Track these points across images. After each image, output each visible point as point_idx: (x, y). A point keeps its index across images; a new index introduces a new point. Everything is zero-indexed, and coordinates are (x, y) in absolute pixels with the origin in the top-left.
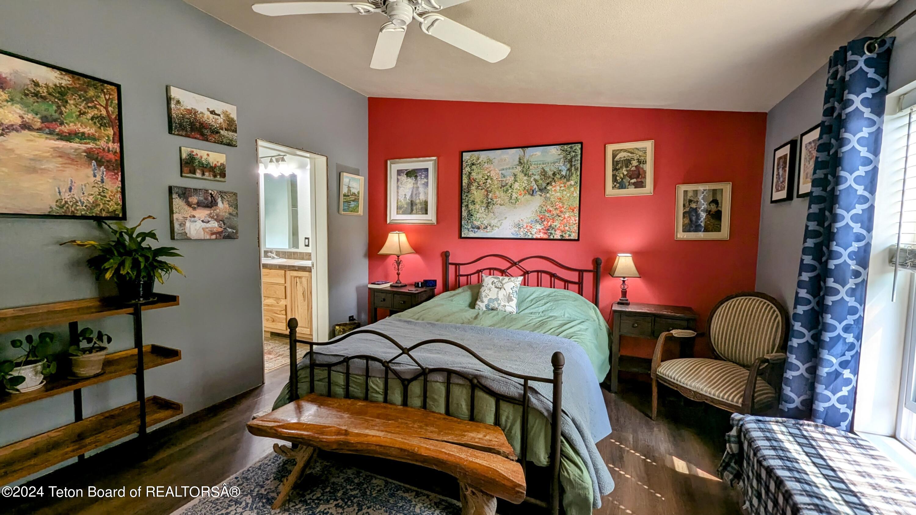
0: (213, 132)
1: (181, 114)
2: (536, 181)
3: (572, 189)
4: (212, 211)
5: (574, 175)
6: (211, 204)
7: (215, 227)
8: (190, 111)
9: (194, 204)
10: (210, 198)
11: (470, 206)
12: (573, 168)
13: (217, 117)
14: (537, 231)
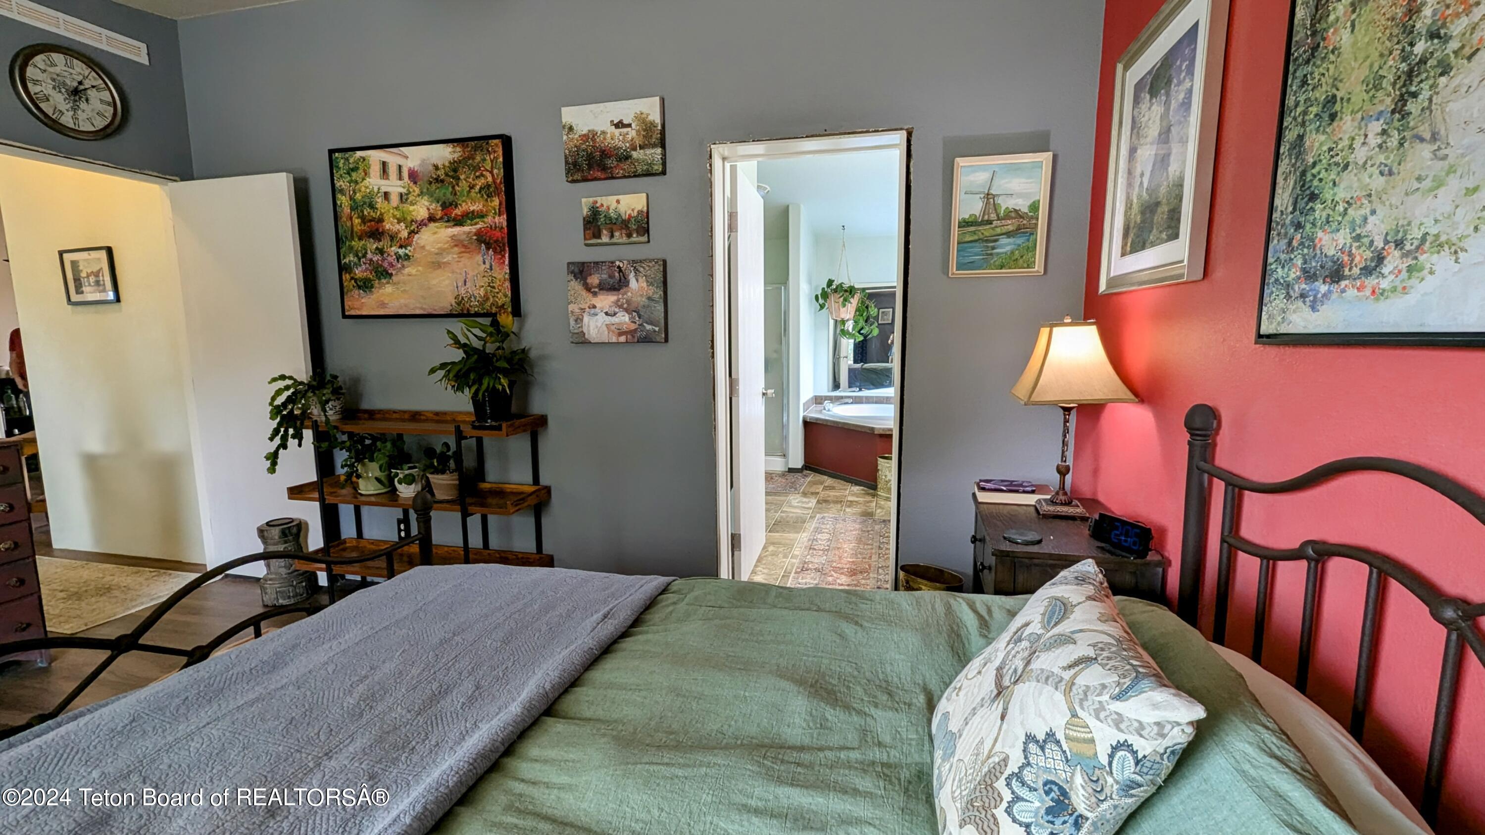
0: (620, 160)
1: (576, 146)
4: (620, 296)
6: (618, 284)
7: (625, 323)
8: (585, 137)
9: (595, 287)
10: (617, 275)
11: (1311, 138)
13: (625, 130)
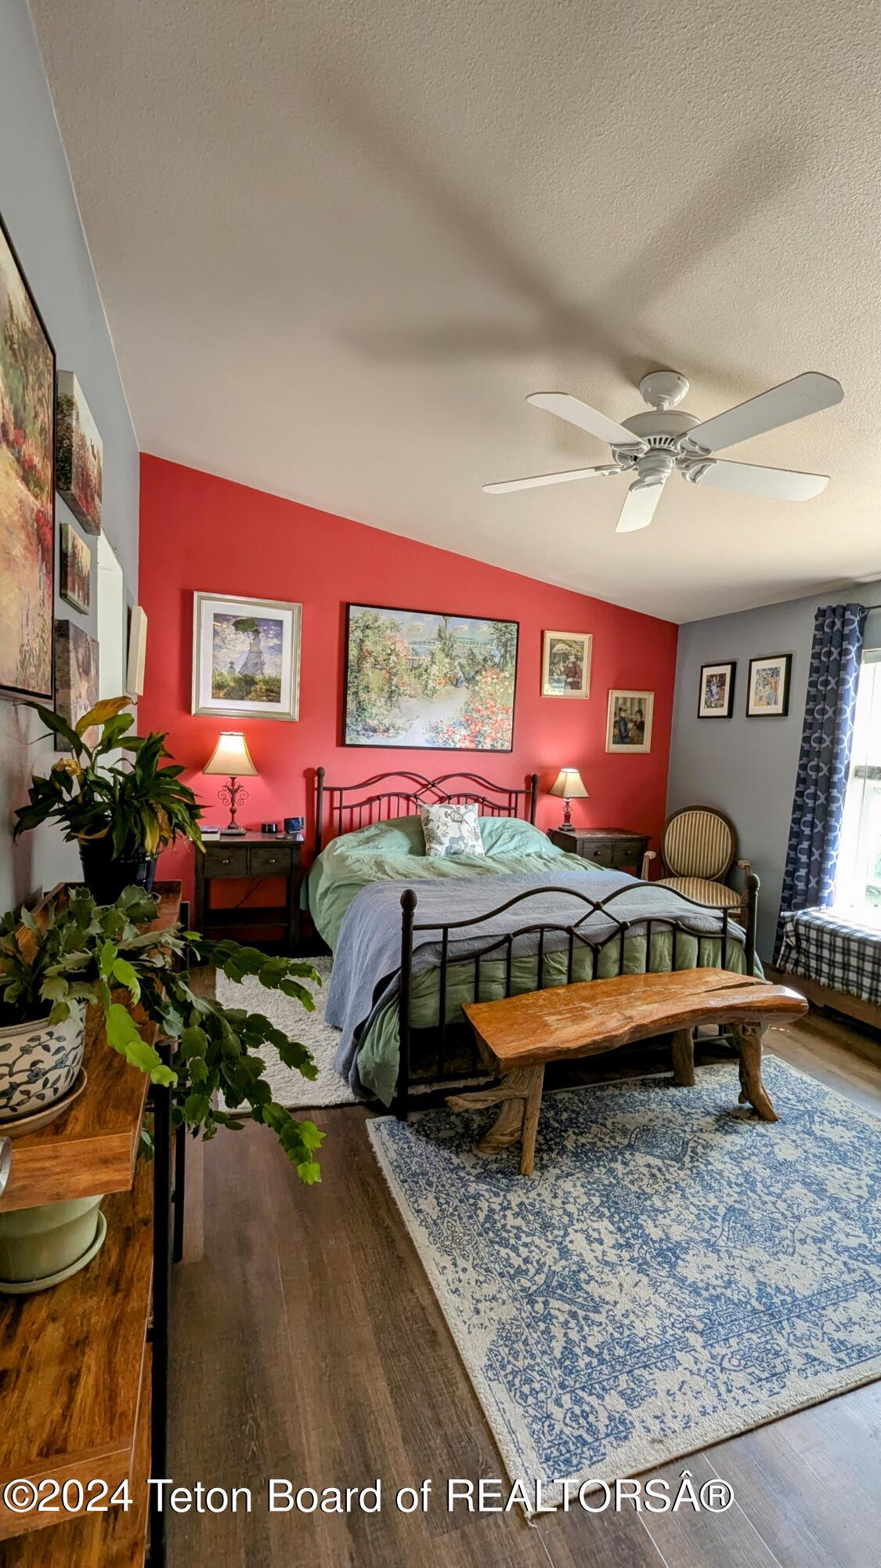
0: (91, 497)
1: (78, 446)
2: (460, 665)
3: (507, 683)
4: (88, 684)
5: (509, 665)
6: (88, 667)
8: (82, 441)
10: (88, 653)
11: (361, 694)
12: (508, 655)
14: (460, 739)
